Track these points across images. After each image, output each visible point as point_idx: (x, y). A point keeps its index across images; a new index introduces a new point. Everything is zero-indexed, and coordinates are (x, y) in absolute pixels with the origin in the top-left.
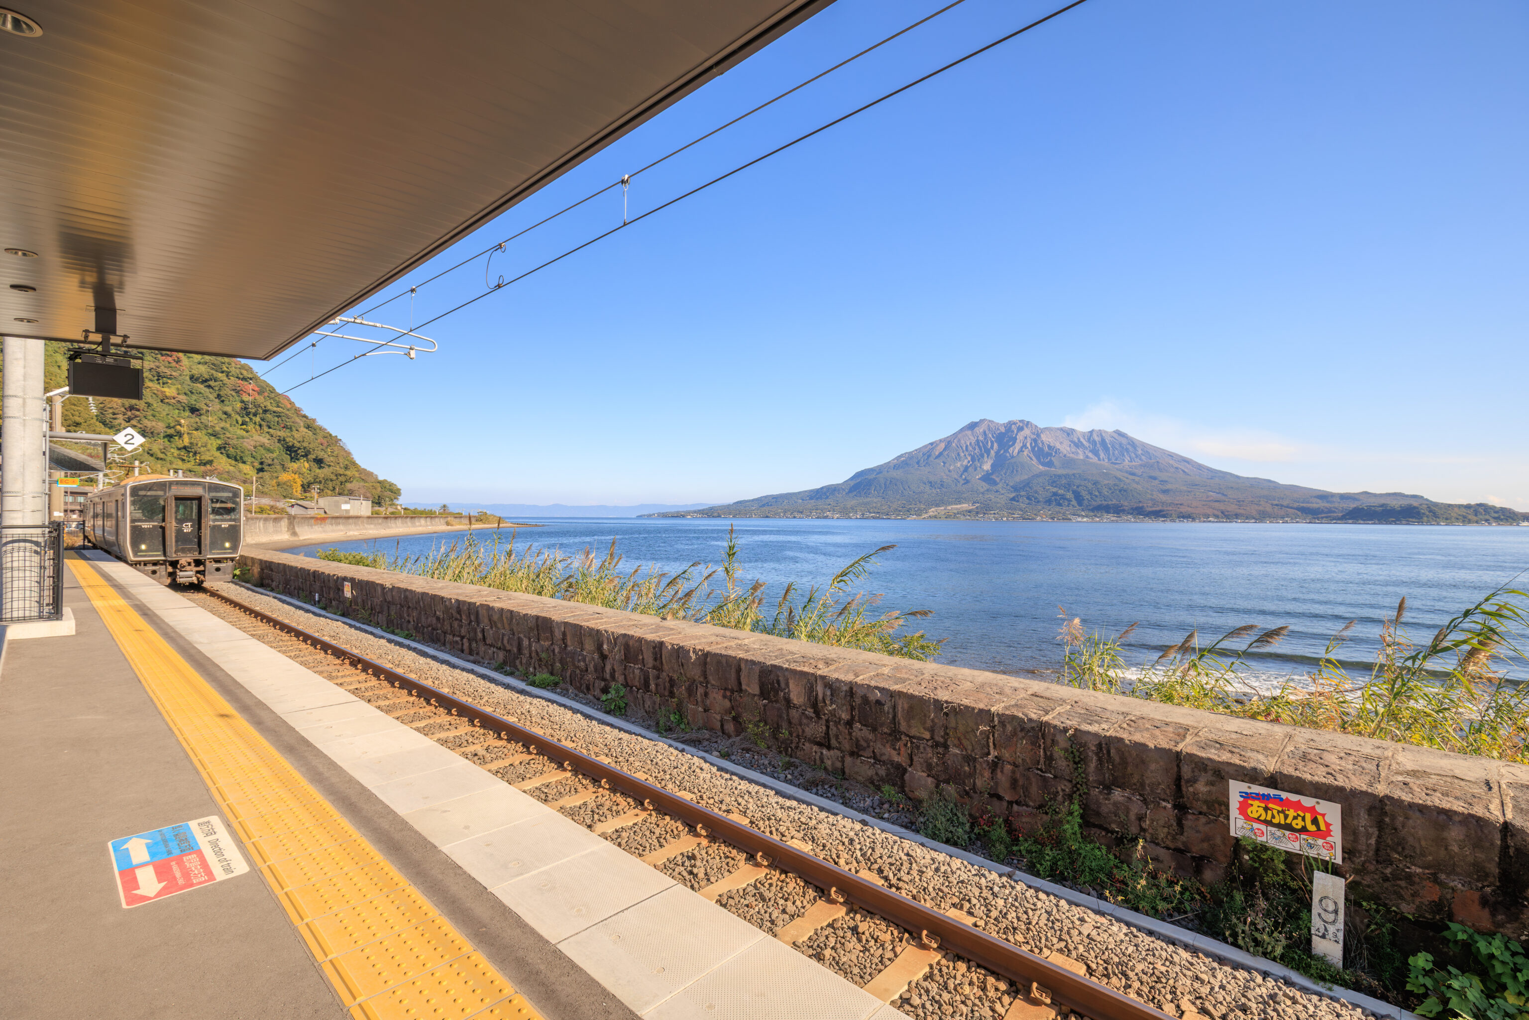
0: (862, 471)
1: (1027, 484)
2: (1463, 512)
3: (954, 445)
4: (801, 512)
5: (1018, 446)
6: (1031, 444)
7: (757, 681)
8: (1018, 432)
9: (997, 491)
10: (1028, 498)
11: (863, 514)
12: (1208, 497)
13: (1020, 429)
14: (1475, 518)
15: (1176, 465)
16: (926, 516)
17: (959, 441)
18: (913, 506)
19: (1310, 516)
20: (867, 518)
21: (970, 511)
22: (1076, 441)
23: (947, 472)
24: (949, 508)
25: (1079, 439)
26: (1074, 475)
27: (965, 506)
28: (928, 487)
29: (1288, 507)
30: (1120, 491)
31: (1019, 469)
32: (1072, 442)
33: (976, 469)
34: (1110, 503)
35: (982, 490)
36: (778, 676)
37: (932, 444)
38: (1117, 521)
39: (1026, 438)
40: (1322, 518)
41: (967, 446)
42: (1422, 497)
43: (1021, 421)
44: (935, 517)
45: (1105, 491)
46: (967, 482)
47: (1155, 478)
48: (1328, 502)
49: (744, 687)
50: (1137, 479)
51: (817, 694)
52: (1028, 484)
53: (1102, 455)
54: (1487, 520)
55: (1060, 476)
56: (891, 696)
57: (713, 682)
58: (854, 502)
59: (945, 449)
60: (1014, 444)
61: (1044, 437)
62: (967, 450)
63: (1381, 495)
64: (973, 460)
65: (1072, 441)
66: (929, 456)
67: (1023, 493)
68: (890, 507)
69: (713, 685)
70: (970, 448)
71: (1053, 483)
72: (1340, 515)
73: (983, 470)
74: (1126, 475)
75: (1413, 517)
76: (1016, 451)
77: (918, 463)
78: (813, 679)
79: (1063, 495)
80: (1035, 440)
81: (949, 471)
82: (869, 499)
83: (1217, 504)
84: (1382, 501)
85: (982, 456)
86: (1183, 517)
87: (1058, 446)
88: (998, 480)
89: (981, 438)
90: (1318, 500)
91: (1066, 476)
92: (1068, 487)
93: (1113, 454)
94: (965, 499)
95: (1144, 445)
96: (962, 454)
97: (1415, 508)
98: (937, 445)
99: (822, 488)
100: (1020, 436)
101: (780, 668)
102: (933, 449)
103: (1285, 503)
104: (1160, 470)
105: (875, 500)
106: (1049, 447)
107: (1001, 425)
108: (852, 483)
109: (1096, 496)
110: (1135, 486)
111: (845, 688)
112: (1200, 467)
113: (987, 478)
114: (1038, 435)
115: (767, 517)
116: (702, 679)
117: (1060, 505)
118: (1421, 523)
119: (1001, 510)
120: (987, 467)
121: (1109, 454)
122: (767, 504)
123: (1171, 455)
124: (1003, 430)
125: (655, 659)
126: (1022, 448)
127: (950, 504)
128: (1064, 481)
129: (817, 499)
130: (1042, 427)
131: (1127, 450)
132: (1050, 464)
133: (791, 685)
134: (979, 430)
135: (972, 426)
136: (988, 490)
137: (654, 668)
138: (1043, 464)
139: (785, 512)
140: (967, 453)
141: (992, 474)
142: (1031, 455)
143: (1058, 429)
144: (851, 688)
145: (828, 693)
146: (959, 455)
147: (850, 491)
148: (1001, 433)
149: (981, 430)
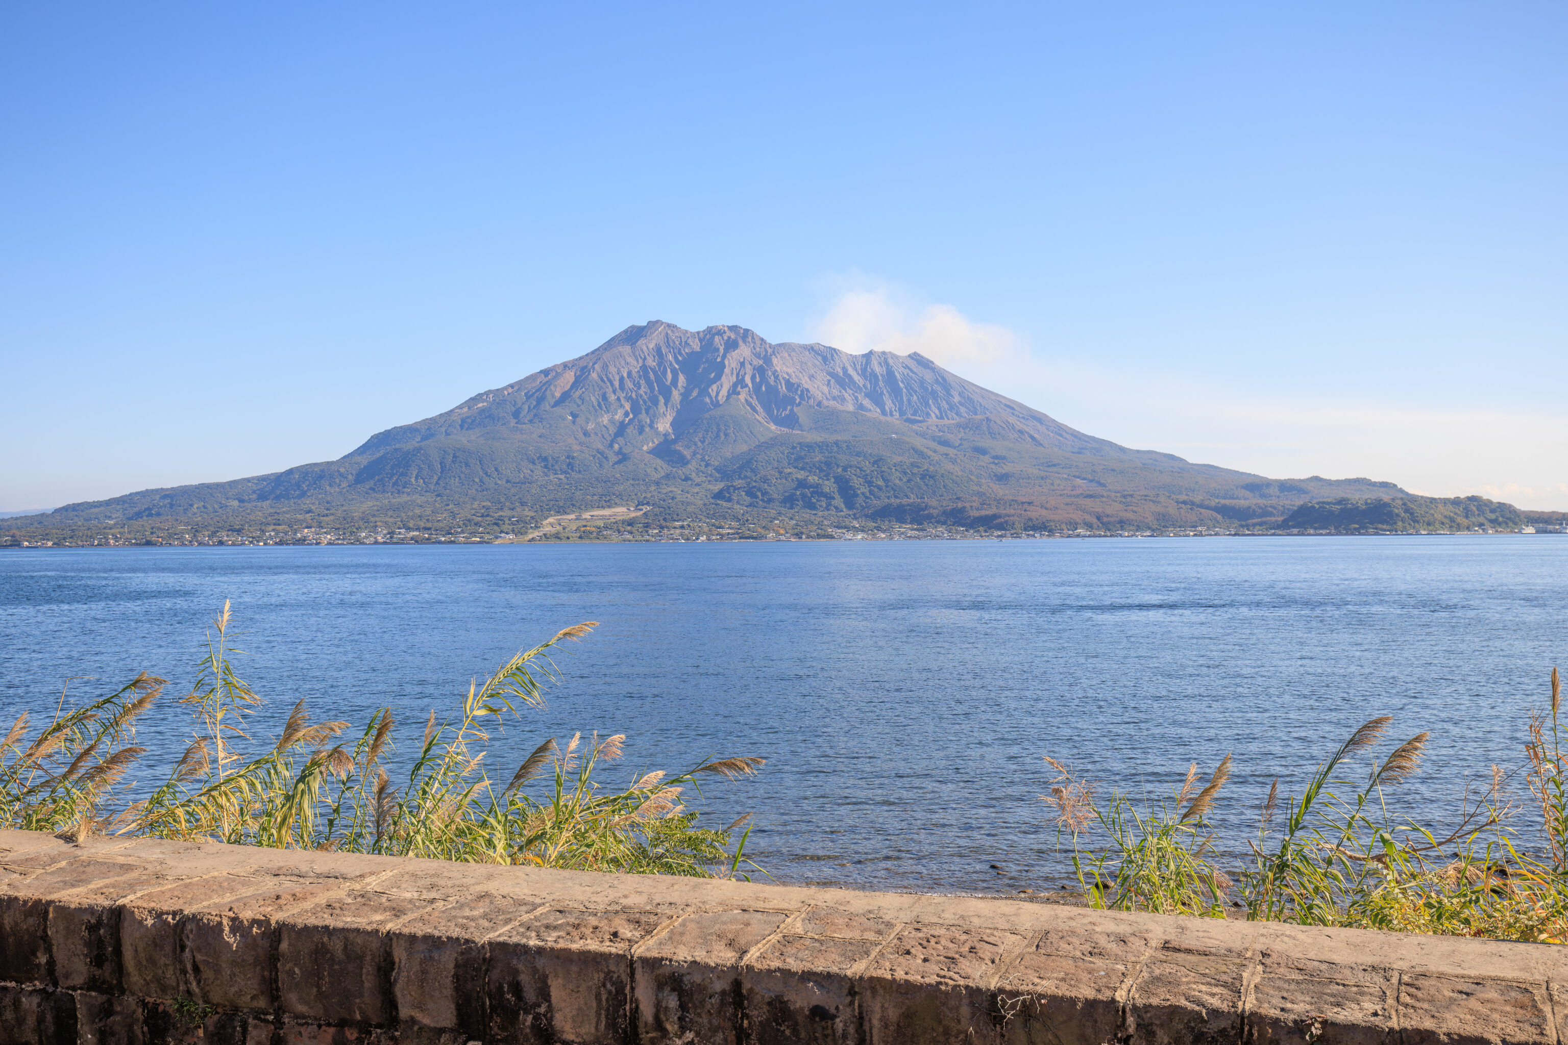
0: (387, 433)
1: (746, 464)
2: (1449, 511)
3: (594, 375)
4: (239, 531)
5: (727, 381)
6: (753, 378)
7: (449, 991)
8: (726, 351)
9: (687, 479)
10: (750, 494)
11: (392, 533)
12: (1074, 488)
13: (731, 345)
14: (1465, 522)
15: (1019, 425)
16: (536, 534)
17: (605, 367)
18: (507, 513)
19: (1236, 523)
20: (402, 542)
21: (631, 523)
22: (839, 370)
23: (581, 436)
24: (587, 515)
25: (844, 369)
26: (836, 443)
27: (621, 512)
28: (538, 471)
29: (1201, 506)
30: (923, 477)
31: (730, 431)
32: (833, 375)
33: (641, 431)
34: (905, 501)
35: (655, 476)
36: (516, 972)
37: (545, 372)
38: (918, 538)
39: (742, 364)
40: (1254, 525)
41: (622, 379)
42: (1395, 486)
43: (734, 329)
44: (557, 536)
45: (896, 479)
46: (623, 458)
47: (983, 451)
48: (1262, 496)
49: (405, 1012)
50: (952, 452)
51: (636, 1011)
52: (749, 462)
53: (889, 404)
54: (1481, 525)
55: (810, 447)
56: (852, 993)
57: (301, 1008)
58: (368, 505)
59: (574, 385)
60: (718, 377)
61: (778, 364)
62: (622, 387)
63: (1339, 483)
64: (636, 409)
65: (829, 374)
66: (540, 400)
67: (738, 483)
68: (454, 515)
69: (297, 1016)
70: (629, 384)
71: (797, 461)
72: (1281, 519)
73: (657, 433)
74: (934, 445)
75: (1382, 522)
76: (724, 392)
77: (516, 414)
78: (622, 972)
79: (817, 486)
80: (761, 370)
81: (586, 434)
82: (405, 498)
83: (1089, 503)
84: (1340, 494)
85: (656, 403)
86: (1035, 528)
87: (806, 383)
88: (687, 453)
89: (651, 362)
90: (1248, 494)
91: (822, 446)
92: (825, 468)
93: (909, 401)
94: (620, 496)
95: (963, 385)
96: (612, 397)
97: (1386, 505)
98: (558, 375)
99: (290, 472)
100: (732, 361)
101: (521, 950)
102: (549, 383)
103: (1197, 499)
104: (993, 435)
105: (420, 500)
106: (789, 384)
107: (693, 335)
108: (364, 461)
109: (879, 488)
110: (950, 466)
111: (719, 986)
112: (1060, 429)
113: (665, 450)
114: (767, 360)
115: (148, 543)
116: (262, 1003)
117: (812, 507)
118: (1394, 531)
119: (695, 517)
120: (664, 425)
121: (901, 402)
122: (148, 512)
123: (1011, 406)
124: (696, 346)
125: (98, 961)
126: (735, 385)
127: (589, 506)
128: (818, 457)
129: (278, 498)
130: (774, 342)
131: (934, 394)
132: (791, 421)
133: (556, 994)
134: (648, 345)
135: (633, 335)
136: (667, 476)
137: (92, 984)
138: (778, 421)
139: (195, 531)
140: (622, 396)
141: (675, 441)
142: (754, 402)
143: (805, 347)
144: (737, 984)
145: (672, 1002)
146: (605, 398)
147: (360, 479)
148: (693, 354)
149: (651, 346)
